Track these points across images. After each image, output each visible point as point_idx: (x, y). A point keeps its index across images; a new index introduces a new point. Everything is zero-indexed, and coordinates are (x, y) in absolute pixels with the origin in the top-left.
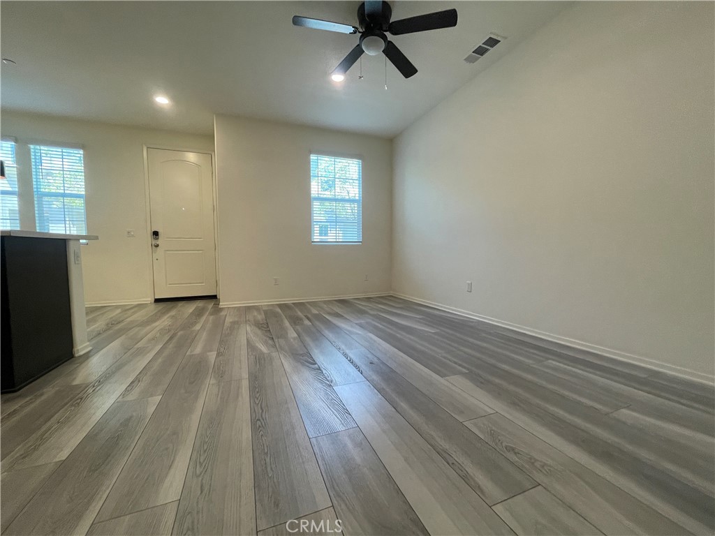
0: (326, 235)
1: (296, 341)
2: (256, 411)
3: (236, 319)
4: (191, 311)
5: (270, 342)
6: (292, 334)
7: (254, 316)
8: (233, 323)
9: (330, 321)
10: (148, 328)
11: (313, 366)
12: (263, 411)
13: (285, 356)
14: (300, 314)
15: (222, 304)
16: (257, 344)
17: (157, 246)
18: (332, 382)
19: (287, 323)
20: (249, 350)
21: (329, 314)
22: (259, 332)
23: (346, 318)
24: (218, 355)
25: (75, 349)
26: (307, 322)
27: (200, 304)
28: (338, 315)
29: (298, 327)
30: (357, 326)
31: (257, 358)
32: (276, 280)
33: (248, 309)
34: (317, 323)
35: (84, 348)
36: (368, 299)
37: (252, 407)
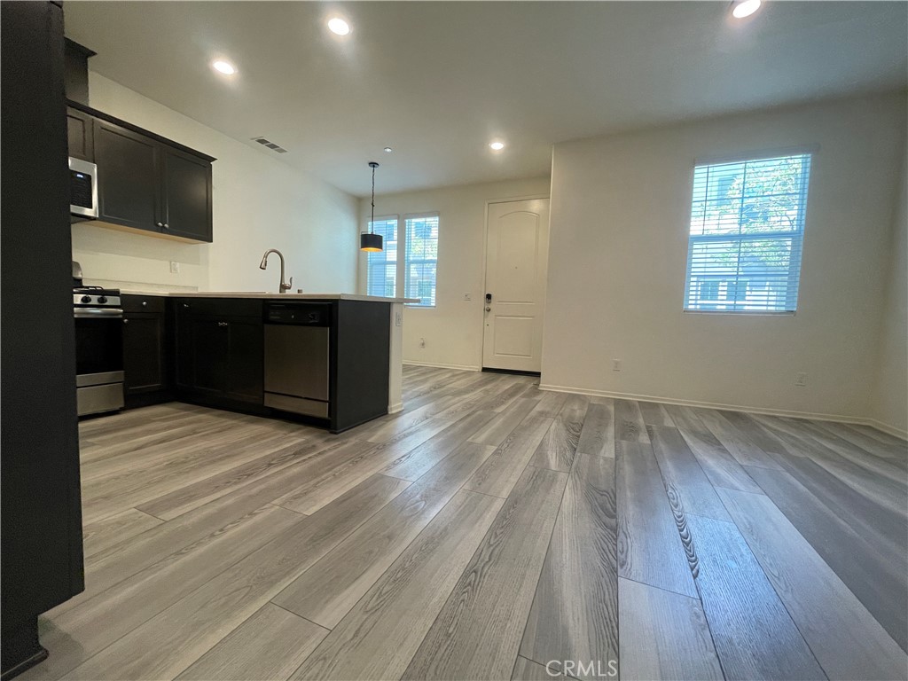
0: (714, 296)
1: (607, 466)
2: (482, 555)
3: (548, 409)
4: (507, 387)
5: (568, 454)
6: (608, 451)
7: (573, 410)
8: (542, 413)
9: (687, 447)
10: (457, 399)
11: (608, 520)
12: (490, 559)
13: (575, 485)
14: (641, 421)
15: (543, 386)
16: (549, 453)
17: (489, 310)
18: (622, 566)
19: (610, 432)
20: (535, 457)
21: (695, 433)
22: (564, 434)
23: (724, 451)
24: (495, 453)
25: (389, 407)
26: (644, 439)
27: (521, 380)
28: (710, 440)
29: (624, 443)
30: (740, 471)
31: (536, 474)
32: (617, 363)
33: (572, 398)
34: (662, 446)
35: (397, 408)
36: (800, 423)
37: (481, 548)
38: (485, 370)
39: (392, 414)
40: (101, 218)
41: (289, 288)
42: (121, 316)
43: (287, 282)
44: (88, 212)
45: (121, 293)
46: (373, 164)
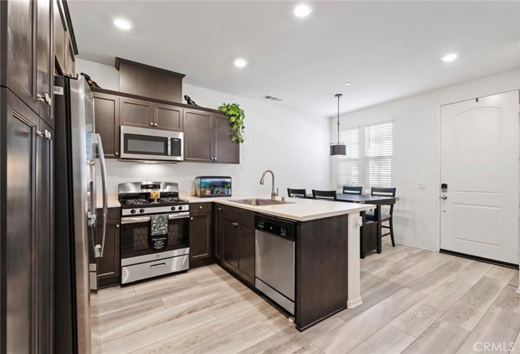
17: (445, 198)
35: (355, 303)
38: (442, 251)
39: (351, 309)
40: (185, 160)
41: (277, 195)
42: (189, 216)
43: (275, 191)
44: (179, 158)
45: (190, 202)
46: (338, 95)
